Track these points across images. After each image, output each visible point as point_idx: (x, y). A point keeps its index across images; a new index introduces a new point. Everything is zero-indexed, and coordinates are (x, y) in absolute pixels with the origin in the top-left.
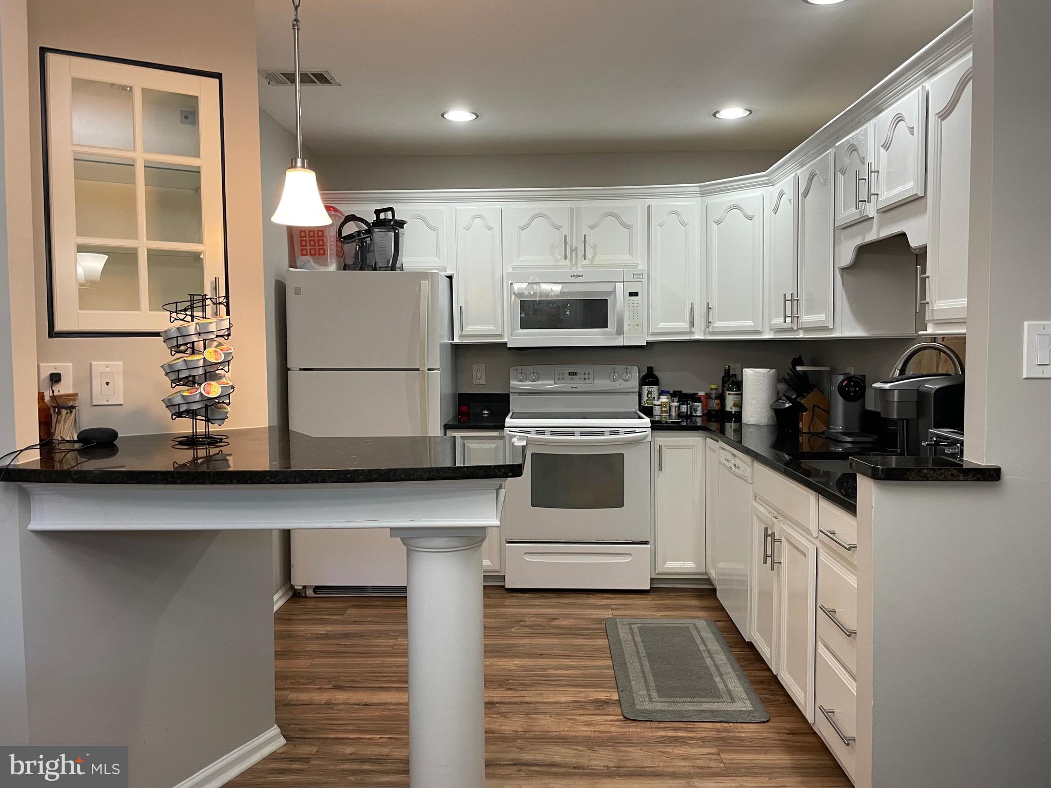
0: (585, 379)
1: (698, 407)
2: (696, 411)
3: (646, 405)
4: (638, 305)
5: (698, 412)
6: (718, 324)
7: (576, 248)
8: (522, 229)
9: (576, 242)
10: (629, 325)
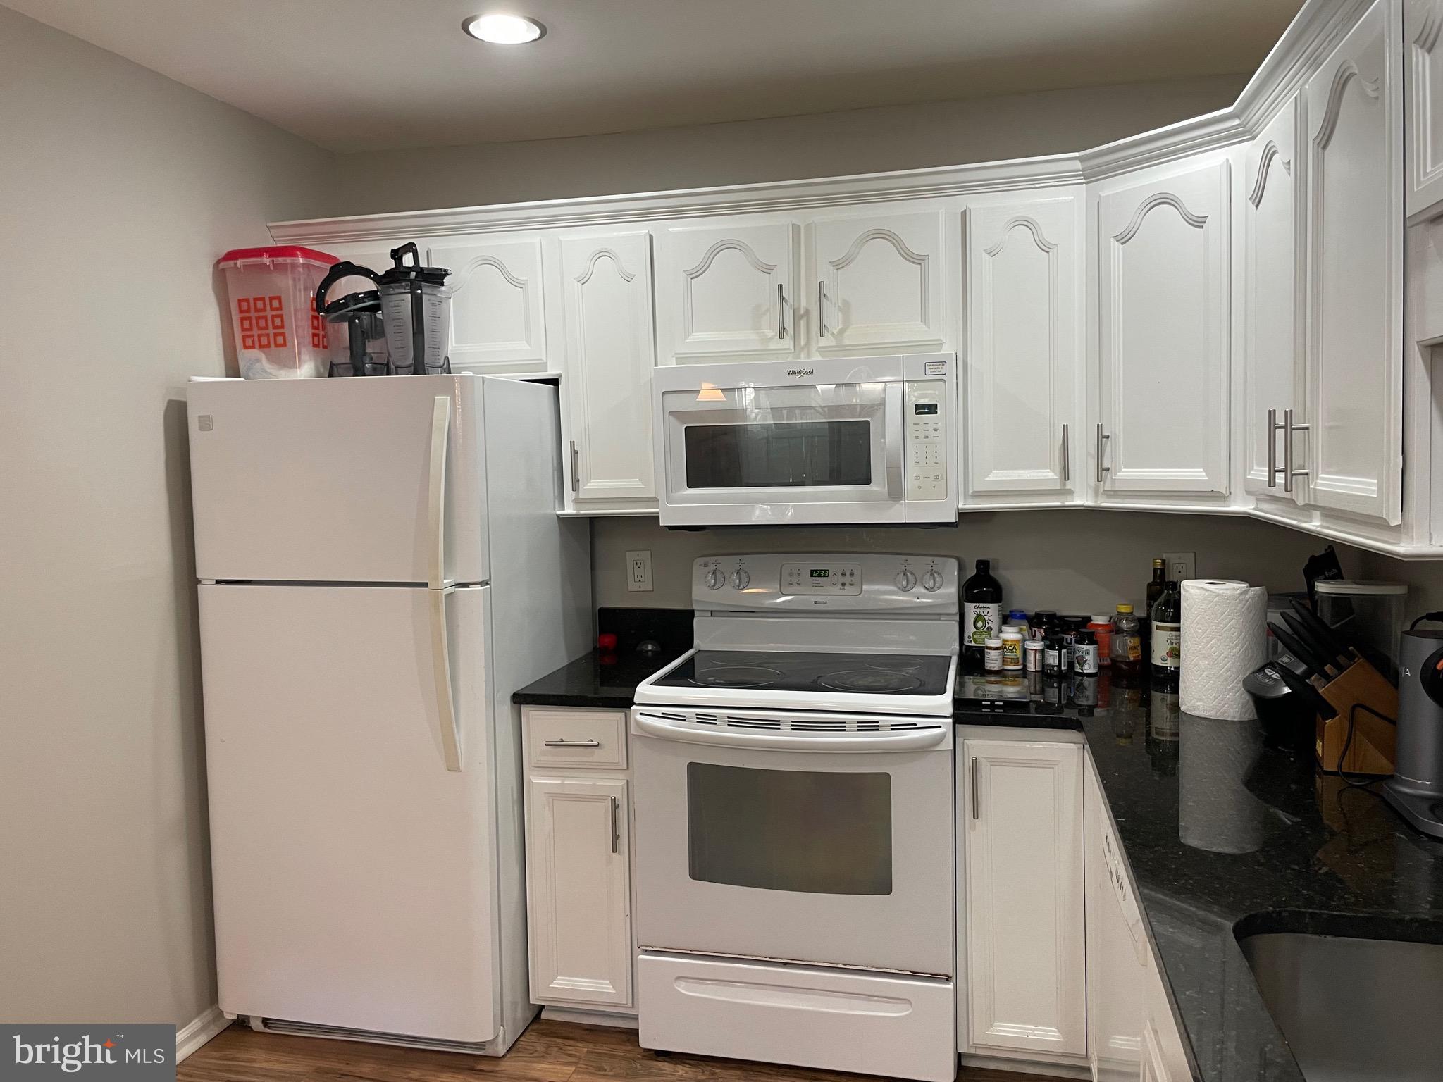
0: (843, 584)
1: (1087, 653)
2: (1082, 662)
3: (973, 644)
4: (936, 434)
5: (1086, 666)
6: (1127, 474)
7: (807, 312)
8: (694, 275)
9: (807, 300)
10: (917, 478)
